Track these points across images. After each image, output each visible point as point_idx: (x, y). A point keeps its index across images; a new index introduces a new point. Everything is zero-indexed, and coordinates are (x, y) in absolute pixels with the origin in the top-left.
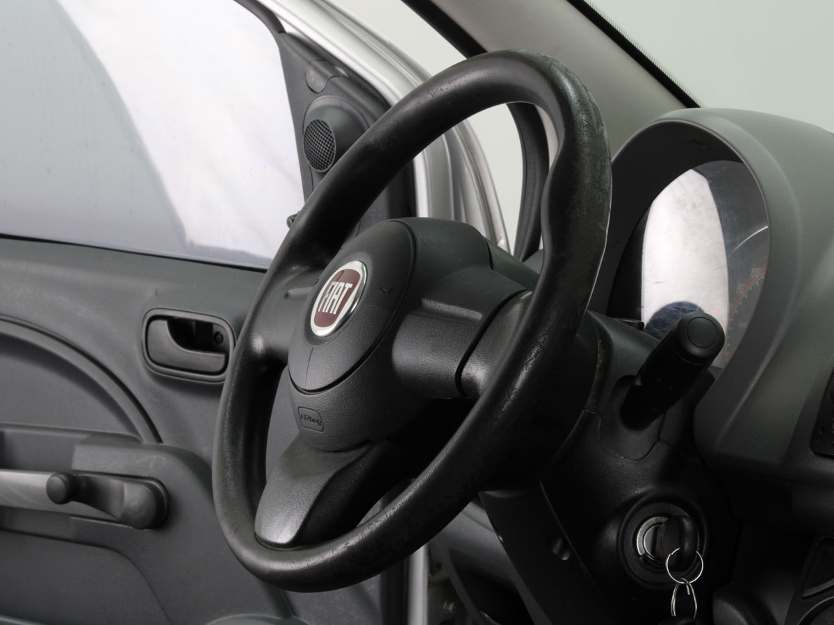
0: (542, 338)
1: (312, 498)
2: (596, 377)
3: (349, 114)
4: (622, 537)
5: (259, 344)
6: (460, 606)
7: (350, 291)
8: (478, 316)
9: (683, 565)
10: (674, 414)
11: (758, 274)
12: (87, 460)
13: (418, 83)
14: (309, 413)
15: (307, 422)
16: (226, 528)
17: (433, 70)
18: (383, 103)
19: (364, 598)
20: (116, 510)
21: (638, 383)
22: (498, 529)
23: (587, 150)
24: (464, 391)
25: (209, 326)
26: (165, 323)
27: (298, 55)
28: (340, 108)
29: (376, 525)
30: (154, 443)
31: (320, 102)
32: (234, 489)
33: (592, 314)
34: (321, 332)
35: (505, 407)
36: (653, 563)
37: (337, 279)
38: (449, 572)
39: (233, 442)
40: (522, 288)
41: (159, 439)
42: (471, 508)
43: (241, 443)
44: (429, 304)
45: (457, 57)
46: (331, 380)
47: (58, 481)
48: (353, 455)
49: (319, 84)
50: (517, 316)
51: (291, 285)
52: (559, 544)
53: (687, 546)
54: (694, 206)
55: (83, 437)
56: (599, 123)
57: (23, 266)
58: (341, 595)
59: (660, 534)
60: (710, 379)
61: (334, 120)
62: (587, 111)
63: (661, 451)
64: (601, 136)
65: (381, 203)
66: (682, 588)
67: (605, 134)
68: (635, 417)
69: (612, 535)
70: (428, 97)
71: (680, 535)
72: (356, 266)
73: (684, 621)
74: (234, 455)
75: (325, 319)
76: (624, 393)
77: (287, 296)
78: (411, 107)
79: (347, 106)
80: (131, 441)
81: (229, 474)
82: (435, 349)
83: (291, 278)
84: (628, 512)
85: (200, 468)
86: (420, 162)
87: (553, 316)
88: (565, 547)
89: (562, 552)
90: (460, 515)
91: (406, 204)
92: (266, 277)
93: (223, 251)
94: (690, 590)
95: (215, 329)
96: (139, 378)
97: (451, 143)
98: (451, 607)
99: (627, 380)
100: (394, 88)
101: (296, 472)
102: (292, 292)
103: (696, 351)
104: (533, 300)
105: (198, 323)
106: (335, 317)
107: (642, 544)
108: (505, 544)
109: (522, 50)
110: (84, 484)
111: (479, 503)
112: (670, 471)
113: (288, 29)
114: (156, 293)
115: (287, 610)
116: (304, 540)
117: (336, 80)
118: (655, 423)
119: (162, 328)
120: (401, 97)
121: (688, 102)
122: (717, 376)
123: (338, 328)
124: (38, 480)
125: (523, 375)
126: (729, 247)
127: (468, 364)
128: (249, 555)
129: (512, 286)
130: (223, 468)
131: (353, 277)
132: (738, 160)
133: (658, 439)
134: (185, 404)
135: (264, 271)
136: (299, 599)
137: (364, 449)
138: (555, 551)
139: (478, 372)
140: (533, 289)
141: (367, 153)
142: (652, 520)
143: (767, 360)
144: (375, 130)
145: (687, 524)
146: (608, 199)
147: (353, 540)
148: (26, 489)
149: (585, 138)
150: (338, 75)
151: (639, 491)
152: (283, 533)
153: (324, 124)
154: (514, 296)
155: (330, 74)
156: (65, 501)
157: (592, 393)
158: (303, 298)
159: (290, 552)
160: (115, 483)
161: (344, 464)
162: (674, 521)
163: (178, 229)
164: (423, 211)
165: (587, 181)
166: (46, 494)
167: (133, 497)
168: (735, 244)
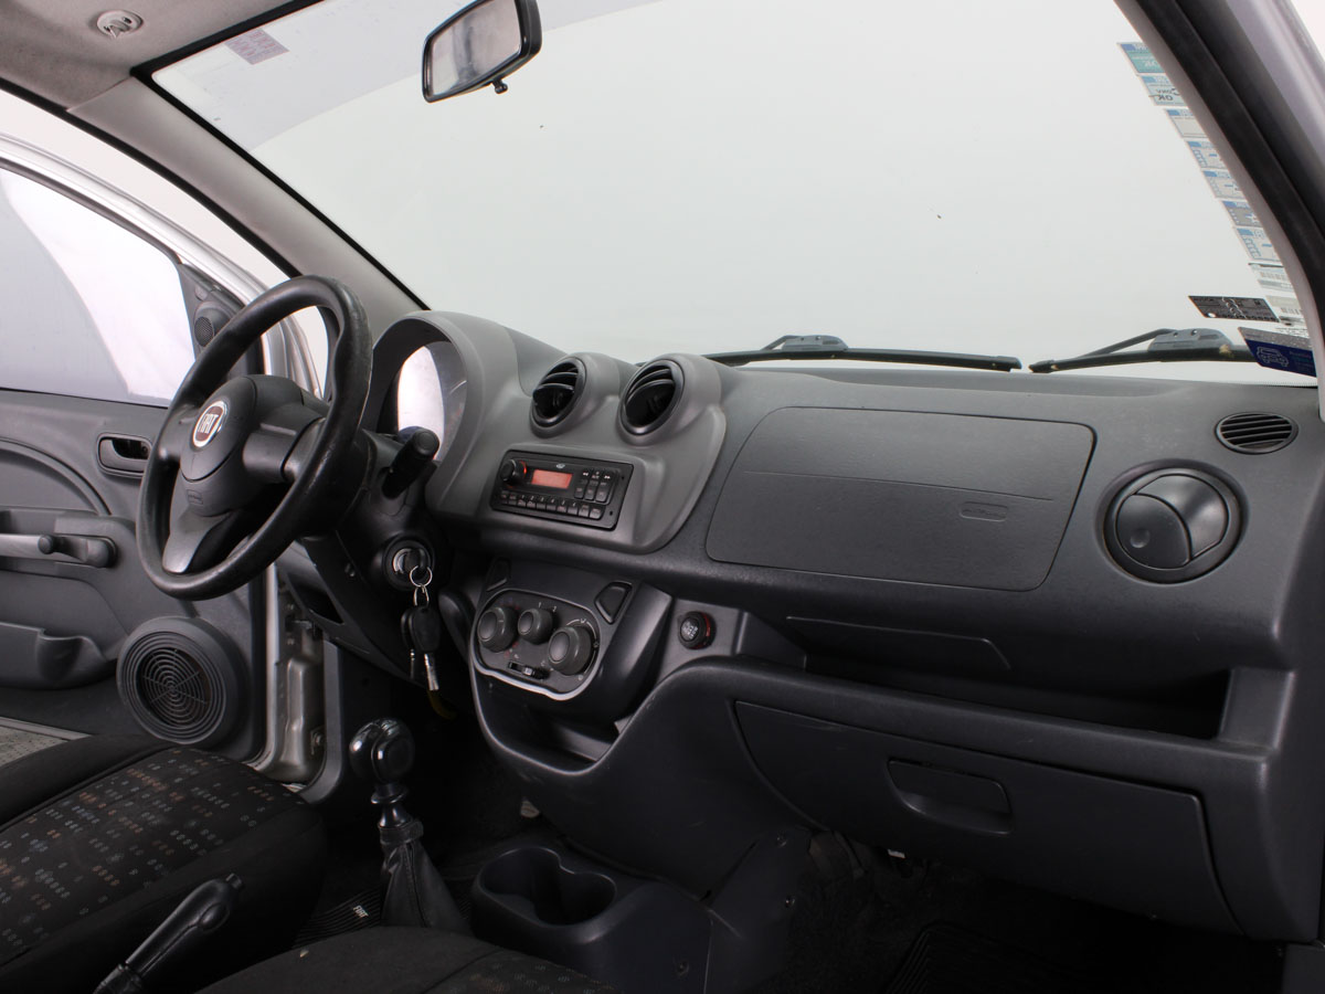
0: (332, 445)
1: (197, 544)
2: (368, 469)
3: (222, 313)
4: (385, 562)
5: (163, 453)
6: (297, 606)
7: (217, 419)
8: (293, 433)
9: (420, 576)
10: (414, 487)
11: (462, 406)
12: (63, 527)
13: (261, 292)
14: (193, 493)
15: (193, 499)
16: (145, 565)
17: (271, 285)
18: (239, 304)
19: (237, 601)
20: (84, 557)
21: (391, 471)
22: (313, 560)
23: (357, 334)
24: (285, 478)
25: (139, 443)
26: (110, 442)
27: (190, 277)
28: (216, 310)
29: (239, 555)
30: (106, 515)
31: (204, 306)
32: (150, 541)
33: (365, 431)
34: (200, 444)
35: (310, 486)
36: (404, 576)
37: (209, 412)
38: (289, 587)
39: (149, 513)
40: (318, 416)
41: (109, 513)
42: (294, 545)
43: (154, 513)
44: (264, 426)
45: (284, 278)
46: (206, 473)
47: (46, 540)
48: (221, 518)
49: (203, 295)
50: (316, 433)
51: (183, 416)
52: (348, 567)
53: (422, 565)
54: (426, 368)
55: (61, 513)
56: (365, 318)
57: (18, 408)
58: (224, 600)
59: (407, 559)
60: (434, 467)
61: (212, 317)
62: (357, 311)
63: (406, 511)
64: (366, 326)
65: (241, 364)
66: (420, 589)
67: (369, 326)
68: (391, 492)
69: (379, 560)
70: (264, 303)
71: (418, 559)
72: (220, 404)
73: (421, 608)
74: (150, 520)
75: (202, 436)
76: (383, 478)
77: (180, 423)
78: (255, 309)
79: (219, 308)
80: (92, 514)
81: (147, 532)
82: (268, 453)
83: (182, 412)
84: (388, 547)
85: (131, 526)
86: (266, 338)
87: (337, 432)
88: (352, 569)
89: (350, 571)
90: (288, 549)
91: (258, 366)
92: (167, 412)
93: (152, 398)
94: (424, 590)
95: (143, 445)
96: (95, 476)
97: (284, 328)
98: (292, 607)
99: (386, 469)
100: (247, 296)
101: (187, 529)
102: (184, 421)
103: (423, 451)
104: (326, 423)
105: (132, 441)
106: (207, 435)
107: (397, 565)
108: (317, 568)
109: (320, 275)
110: (62, 542)
111: (300, 542)
112: (412, 522)
113: (184, 262)
114: (105, 424)
115: (192, 613)
116: (194, 569)
117: (214, 293)
118: (402, 494)
119: (109, 445)
120: (252, 300)
121: (424, 307)
122: (438, 466)
123: (210, 442)
124: (33, 540)
125: (321, 467)
126: (445, 393)
127: (288, 462)
128: (159, 580)
129: (314, 415)
130: (143, 527)
131: (219, 411)
132: (448, 340)
133: (405, 503)
134: (122, 489)
135: (166, 408)
136: (199, 605)
137: (228, 514)
138: (347, 570)
139: (294, 466)
140: (325, 416)
141: (229, 336)
142: (402, 551)
143: (466, 455)
144: (235, 322)
145: (422, 552)
146: (369, 363)
147: (222, 568)
148: (25, 546)
149: (356, 326)
150: (215, 290)
151: (394, 534)
152: (180, 566)
153: (207, 320)
154: (315, 421)
155: (209, 289)
156: (50, 552)
157: (365, 478)
158: (188, 425)
159: (185, 577)
160: (82, 540)
161: (215, 524)
162: (415, 551)
163: (122, 384)
164: (269, 371)
165: (357, 352)
166: (38, 550)
167: (94, 548)
168: (449, 390)
